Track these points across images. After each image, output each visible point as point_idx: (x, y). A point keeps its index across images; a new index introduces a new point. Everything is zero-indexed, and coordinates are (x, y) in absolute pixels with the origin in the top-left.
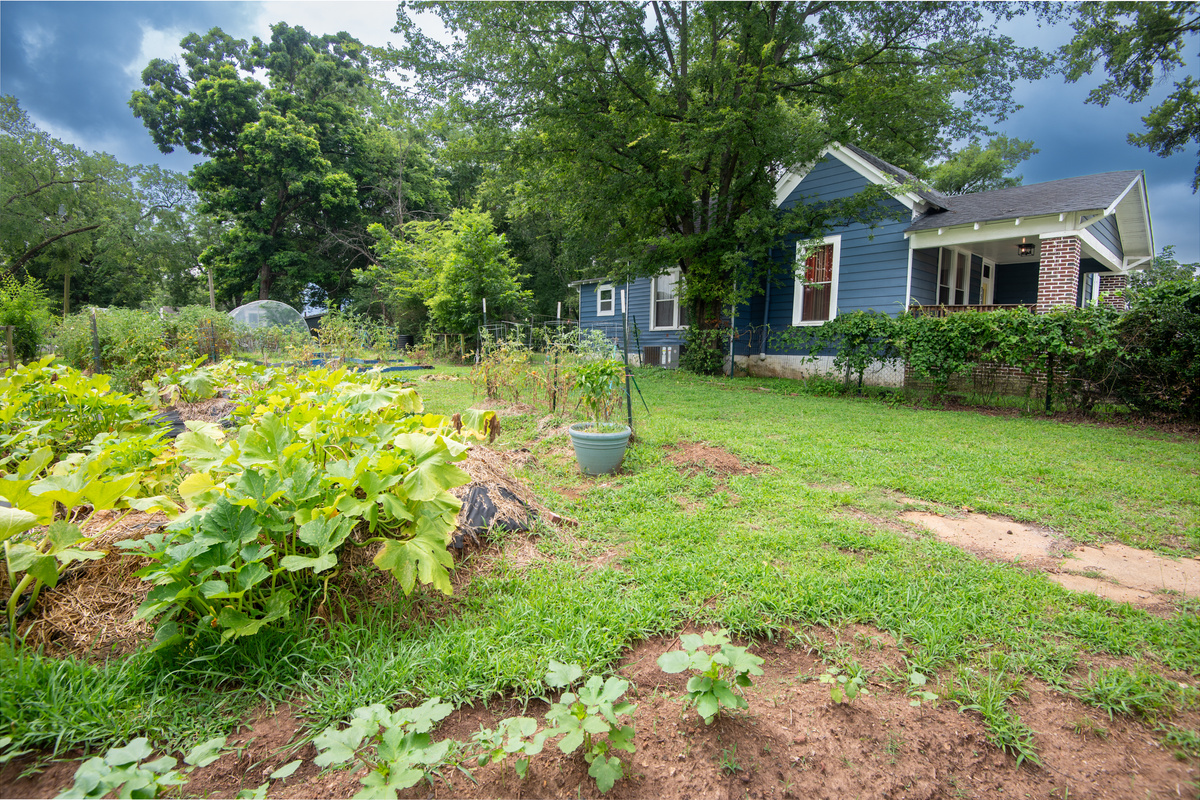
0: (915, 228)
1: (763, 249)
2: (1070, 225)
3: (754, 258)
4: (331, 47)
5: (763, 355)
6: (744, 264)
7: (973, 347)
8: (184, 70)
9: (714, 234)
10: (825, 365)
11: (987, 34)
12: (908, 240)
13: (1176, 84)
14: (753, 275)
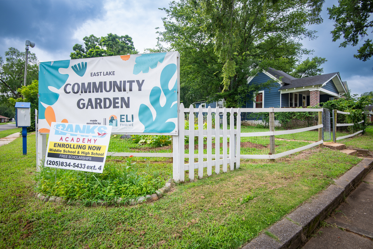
0: (281, 89)
1: (245, 95)
2: (316, 88)
3: (243, 97)
4: (123, 39)
5: (246, 121)
6: (240, 98)
7: (291, 116)
8: (84, 47)
9: (233, 91)
10: (260, 122)
11: (298, 42)
12: (280, 92)
13: (365, 41)
14: (243, 101)
